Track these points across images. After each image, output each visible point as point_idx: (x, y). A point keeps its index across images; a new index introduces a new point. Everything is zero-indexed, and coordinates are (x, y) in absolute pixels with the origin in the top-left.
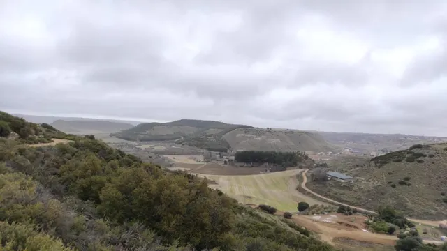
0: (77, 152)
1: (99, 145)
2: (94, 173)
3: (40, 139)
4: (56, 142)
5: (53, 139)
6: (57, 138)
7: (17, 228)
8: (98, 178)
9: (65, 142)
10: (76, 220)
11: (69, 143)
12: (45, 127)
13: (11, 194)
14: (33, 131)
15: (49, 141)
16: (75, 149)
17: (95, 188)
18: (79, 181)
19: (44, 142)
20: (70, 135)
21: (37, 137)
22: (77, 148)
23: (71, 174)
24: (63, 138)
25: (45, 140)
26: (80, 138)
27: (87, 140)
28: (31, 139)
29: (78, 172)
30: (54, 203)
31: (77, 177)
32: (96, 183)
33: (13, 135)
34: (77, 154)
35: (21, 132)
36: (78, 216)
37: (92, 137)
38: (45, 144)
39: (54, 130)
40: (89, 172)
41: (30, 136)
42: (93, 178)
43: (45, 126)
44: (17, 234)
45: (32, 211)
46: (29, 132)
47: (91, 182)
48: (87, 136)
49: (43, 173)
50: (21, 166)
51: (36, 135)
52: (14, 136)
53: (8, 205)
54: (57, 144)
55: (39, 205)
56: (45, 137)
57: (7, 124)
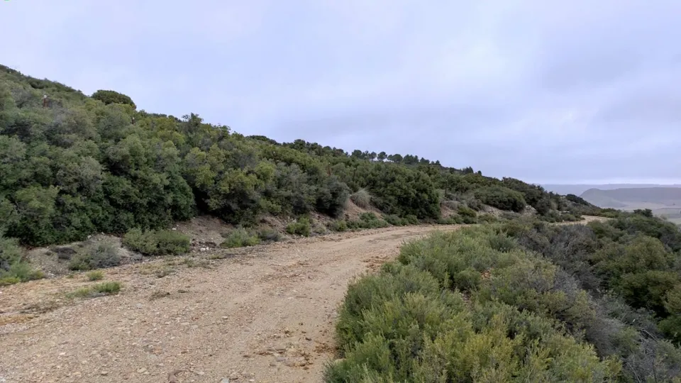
0: (621, 235)
1: (660, 226)
2: (650, 265)
3: (564, 215)
4: (587, 220)
5: (583, 216)
6: (588, 215)
7: (530, 318)
8: (659, 275)
9: (602, 220)
10: (622, 333)
11: (609, 222)
12: (571, 200)
13: (523, 275)
14: (555, 205)
15: (578, 218)
16: (619, 231)
17: (654, 291)
18: (627, 277)
19: (569, 220)
20: (609, 210)
21: (560, 213)
22: (622, 229)
23: (612, 264)
24: (599, 215)
25: (572, 217)
26: (626, 215)
27: (639, 217)
28: (552, 215)
29: (623, 261)
30: (583, 296)
31: (621, 269)
32: (656, 283)
33: (528, 210)
34: (621, 239)
35: (538, 205)
36: (625, 329)
37: (648, 213)
38: (573, 223)
39: (586, 203)
40: (643, 261)
41: (551, 211)
42: (651, 273)
43: (571, 198)
44: (528, 326)
45: (551, 302)
46: (549, 206)
47: (647, 280)
48: (638, 212)
49: (568, 256)
50: (537, 244)
51: (559, 209)
52: (529, 212)
53: (518, 289)
54: (589, 223)
55: (560, 295)
56: (572, 213)
57: (520, 194)
